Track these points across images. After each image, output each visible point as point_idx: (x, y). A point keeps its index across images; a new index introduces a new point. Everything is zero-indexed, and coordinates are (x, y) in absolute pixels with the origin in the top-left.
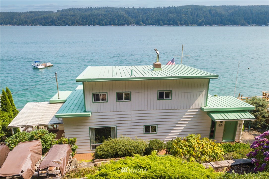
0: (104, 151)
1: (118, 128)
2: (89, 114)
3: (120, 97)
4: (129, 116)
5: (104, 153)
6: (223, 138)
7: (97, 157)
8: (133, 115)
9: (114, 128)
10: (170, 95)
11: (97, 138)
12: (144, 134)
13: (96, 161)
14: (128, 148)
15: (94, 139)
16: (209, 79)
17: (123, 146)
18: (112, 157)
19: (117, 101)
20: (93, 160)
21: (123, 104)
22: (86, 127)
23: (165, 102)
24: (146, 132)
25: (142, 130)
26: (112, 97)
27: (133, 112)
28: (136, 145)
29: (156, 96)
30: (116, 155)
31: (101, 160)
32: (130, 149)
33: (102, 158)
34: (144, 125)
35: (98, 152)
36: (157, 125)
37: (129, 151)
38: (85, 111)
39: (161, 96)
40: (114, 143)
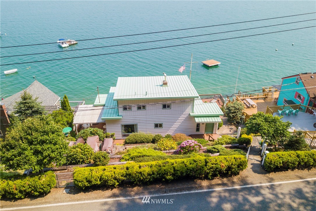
0: (130, 140)
1: (138, 125)
2: (121, 118)
3: (139, 108)
4: (145, 118)
5: (130, 141)
6: (205, 131)
7: (126, 143)
8: (147, 118)
9: (136, 125)
10: (170, 106)
11: (126, 129)
12: (154, 128)
13: (126, 146)
14: (142, 139)
15: (124, 129)
16: (194, 98)
17: (140, 138)
18: (134, 143)
19: (137, 110)
20: (124, 145)
21: (141, 112)
22: (119, 124)
23: (166, 111)
24: (156, 127)
25: (153, 126)
26: (135, 108)
27: (147, 116)
28: (147, 137)
29: (161, 106)
30: (136, 143)
31: (128, 145)
32: (144, 139)
33: (129, 144)
34: (154, 124)
35: (127, 141)
36: (162, 123)
37: (143, 140)
38: (118, 115)
39: (164, 106)
40: (135, 136)
